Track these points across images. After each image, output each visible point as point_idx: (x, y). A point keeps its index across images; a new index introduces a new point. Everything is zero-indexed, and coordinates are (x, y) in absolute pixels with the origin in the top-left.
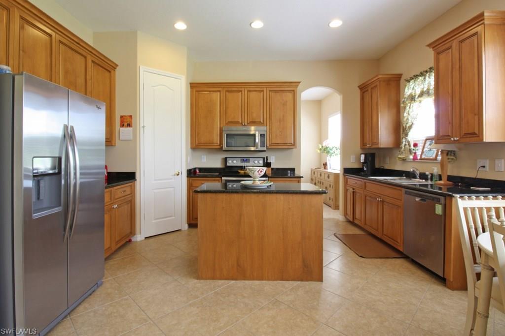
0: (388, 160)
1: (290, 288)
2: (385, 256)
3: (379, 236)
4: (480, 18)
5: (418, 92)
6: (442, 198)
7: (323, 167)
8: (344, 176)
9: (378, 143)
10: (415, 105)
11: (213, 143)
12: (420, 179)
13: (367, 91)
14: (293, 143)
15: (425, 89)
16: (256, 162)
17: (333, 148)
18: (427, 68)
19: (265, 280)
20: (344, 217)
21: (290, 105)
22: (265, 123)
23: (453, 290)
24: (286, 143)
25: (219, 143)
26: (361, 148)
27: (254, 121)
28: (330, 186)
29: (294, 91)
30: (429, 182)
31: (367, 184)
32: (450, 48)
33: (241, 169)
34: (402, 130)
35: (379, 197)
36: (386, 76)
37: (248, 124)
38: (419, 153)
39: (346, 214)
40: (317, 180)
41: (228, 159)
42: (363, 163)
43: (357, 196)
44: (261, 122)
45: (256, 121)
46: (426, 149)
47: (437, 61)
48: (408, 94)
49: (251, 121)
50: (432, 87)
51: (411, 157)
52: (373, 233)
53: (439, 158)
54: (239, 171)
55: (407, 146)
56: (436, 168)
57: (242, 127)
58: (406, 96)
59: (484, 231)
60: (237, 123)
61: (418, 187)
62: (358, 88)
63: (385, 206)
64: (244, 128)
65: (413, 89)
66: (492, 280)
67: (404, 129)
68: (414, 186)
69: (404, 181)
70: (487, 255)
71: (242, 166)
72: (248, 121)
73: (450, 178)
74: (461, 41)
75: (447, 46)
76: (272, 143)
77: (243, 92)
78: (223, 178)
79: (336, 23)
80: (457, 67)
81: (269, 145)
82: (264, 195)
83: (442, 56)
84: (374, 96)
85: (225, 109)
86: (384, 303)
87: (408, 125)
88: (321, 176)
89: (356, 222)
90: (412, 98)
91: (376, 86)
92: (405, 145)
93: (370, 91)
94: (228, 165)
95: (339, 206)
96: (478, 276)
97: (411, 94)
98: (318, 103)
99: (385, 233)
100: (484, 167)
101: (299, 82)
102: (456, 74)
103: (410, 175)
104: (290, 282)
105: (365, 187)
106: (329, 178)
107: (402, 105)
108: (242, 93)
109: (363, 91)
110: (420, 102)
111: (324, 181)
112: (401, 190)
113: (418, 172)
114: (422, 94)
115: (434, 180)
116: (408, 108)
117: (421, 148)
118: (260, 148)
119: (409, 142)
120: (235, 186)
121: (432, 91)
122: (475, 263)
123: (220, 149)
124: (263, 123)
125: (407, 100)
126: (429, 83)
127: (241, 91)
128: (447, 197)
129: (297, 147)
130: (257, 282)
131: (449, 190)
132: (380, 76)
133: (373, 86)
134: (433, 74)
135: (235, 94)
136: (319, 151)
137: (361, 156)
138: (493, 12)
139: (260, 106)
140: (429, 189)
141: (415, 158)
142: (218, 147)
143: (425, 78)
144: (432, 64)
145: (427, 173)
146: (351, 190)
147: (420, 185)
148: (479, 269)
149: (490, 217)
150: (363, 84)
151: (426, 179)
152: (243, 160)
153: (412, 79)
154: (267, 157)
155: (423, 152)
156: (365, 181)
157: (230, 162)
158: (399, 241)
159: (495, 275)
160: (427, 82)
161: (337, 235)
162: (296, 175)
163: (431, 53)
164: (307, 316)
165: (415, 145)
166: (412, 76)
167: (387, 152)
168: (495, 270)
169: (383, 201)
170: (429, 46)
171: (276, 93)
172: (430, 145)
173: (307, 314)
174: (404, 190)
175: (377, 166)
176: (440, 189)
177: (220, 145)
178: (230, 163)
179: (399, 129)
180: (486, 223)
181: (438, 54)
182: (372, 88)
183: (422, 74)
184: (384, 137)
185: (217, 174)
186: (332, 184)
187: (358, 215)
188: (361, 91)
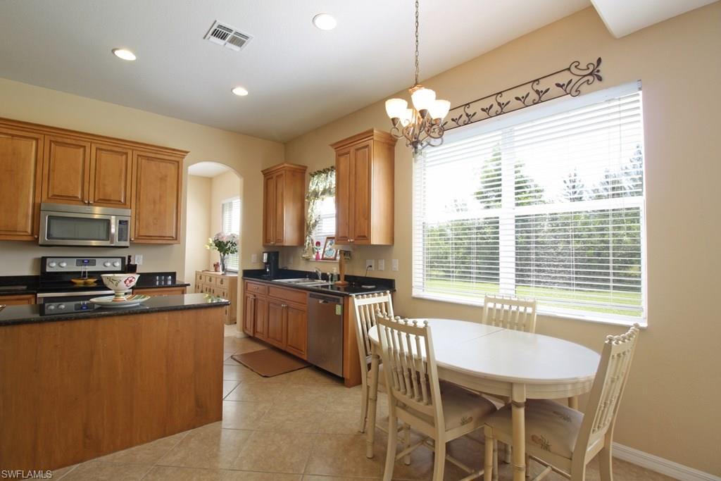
0: (291, 260)
1: (178, 443)
2: (290, 370)
3: (283, 347)
4: (369, 133)
5: (321, 190)
6: (341, 298)
7: (213, 269)
8: (243, 279)
9: (283, 241)
10: (318, 202)
11: (16, 231)
12: (322, 279)
13: (272, 178)
14: (174, 236)
15: (327, 187)
16: (108, 264)
17: (227, 243)
18: (329, 167)
19: (137, 444)
20: (242, 333)
21: (171, 181)
22: (128, 203)
23: (350, 387)
24: (164, 237)
25: (29, 230)
26: (264, 246)
27: (107, 198)
28: (224, 293)
29: (178, 162)
30: (330, 283)
31: (271, 288)
32: (348, 153)
33: (79, 278)
34: (305, 228)
35: (284, 303)
36: (292, 166)
37: (94, 202)
38: (321, 252)
39: (244, 328)
40: (205, 286)
41: (48, 260)
42: (266, 263)
43: (259, 304)
44: (120, 201)
45: (112, 199)
46: (327, 249)
47: (338, 161)
48: (313, 189)
49: (101, 198)
50: (333, 186)
51: (314, 257)
52: (276, 345)
53: (338, 258)
54: (73, 280)
55: (311, 245)
56: (335, 268)
57: (84, 206)
58: (310, 191)
59: (372, 326)
60: (72, 199)
61: (320, 288)
62: (261, 173)
63: (290, 313)
64: (87, 208)
65: (317, 184)
66: (378, 367)
67: (308, 227)
68: (316, 288)
69: (308, 283)
70: (375, 345)
71: (80, 272)
72: (96, 199)
73: (347, 278)
74: (357, 150)
75: (346, 151)
76: (139, 236)
77: (88, 150)
78: (39, 295)
79: (240, 92)
80: (354, 173)
81: (135, 239)
82: (136, 316)
83: (342, 159)
84: (280, 186)
85: (46, 171)
86: (292, 420)
87: (311, 223)
88: (210, 281)
89: (257, 336)
90: (316, 194)
91: (282, 175)
92: (309, 243)
93: (274, 178)
94: (48, 270)
95: (235, 319)
96: (369, 366)
97: (315, 189)
98: (208, 181)
99: (289, 343)
100: (371, 266)
101: (187, 152)
102: (352, 178)
103: (313, 276)
104: (177, 435)
105: (269, 292)
106: (222, 283)
107: (306, 200)
108: (85, 151)
109: (268, 177)
110: (323, 199)
111: (215, 289)
112: (306, 293)
113: (320, 273)
114: (324, 192)
115: (334, 280)
116: (311, 204)
117: (323, 247)
118: (117, 243)
119: (312, 240)
120: (63, 306)
121: (333, 190)
122: (367, 355)
123: (34, 242)
124: (125, 204)
125: (311, 195)
126: (331, 182)
127: (84, 147)
128: (345, 297)
129: (181, 243)
130: (122, 453)
131: (345, 290)
132: (286, 165)
133: (278, 174)
134: (335, 174)
135: (72, 151)
136: (208, 248)
137: (263, 256)
138: (380, 131)
139: (120, 176)
140: (330, 290)
141: (317, 258)
142: (29, 238)
143: (327, 176)
144: (334, 164)
145: (328, 273)
146: (252, 297)
147: (322, 286)
148: (370, 360)
149: (376, 312)
150: (267, 170)
151: (327, 280)
152: (83, 261)
153: (316, 174)
154: (129, 257)
155: (324, 252)
156: (269, 285)
157: (54, 264)
158: (303, 349)
159: (380, 362)
160: (329, 181)
161: (236, 357)
162: (177, 283)
163: (333, 153)
164: (206, 469)
165: (318, 244)
166: (316, 171)
167: (291, 250)
168: (381, 358)
169: (287, 307)
170: (332, 145)
171: (148, 160)
172: (331, 244)
173: (206, 467)
174: (308, 293)
175: (280, 267)
176: (339, 289)
177: (32, 234)
178: (53, 267)
179: (303, 226)
180: (374, 318)
181: (339, 156)
182: (277, 177)
183: (325, 171)
184: (289, 235)
185: (25, 287)
186: (225, 291)
187: (259, 328)
188: (265, 177)
